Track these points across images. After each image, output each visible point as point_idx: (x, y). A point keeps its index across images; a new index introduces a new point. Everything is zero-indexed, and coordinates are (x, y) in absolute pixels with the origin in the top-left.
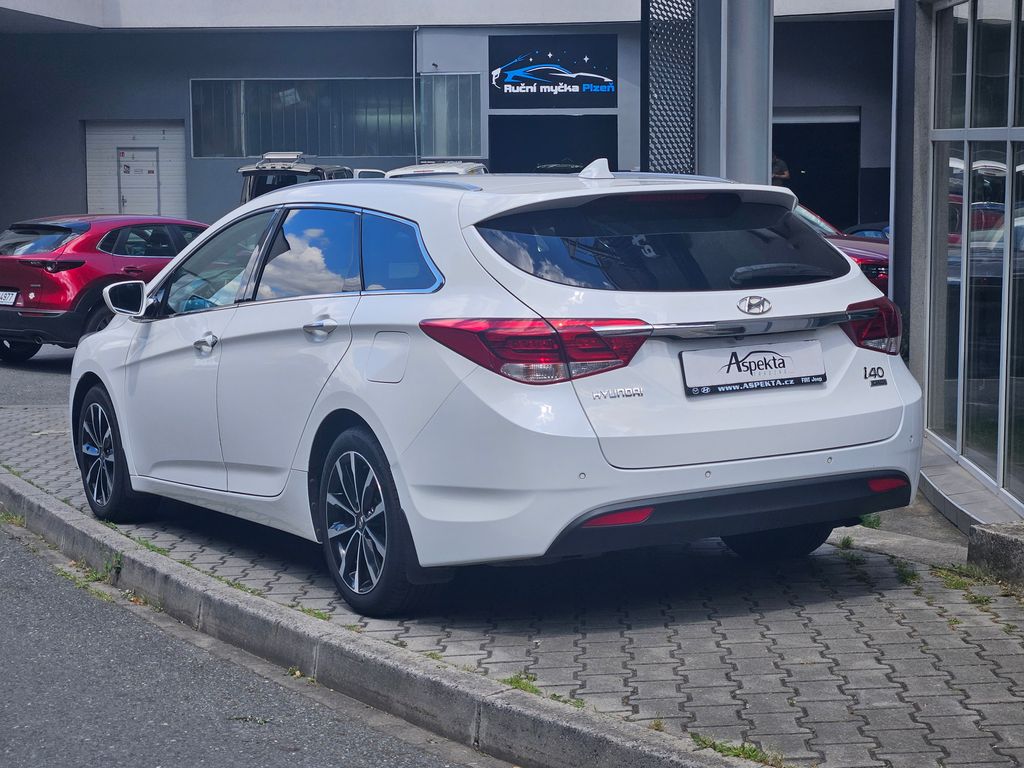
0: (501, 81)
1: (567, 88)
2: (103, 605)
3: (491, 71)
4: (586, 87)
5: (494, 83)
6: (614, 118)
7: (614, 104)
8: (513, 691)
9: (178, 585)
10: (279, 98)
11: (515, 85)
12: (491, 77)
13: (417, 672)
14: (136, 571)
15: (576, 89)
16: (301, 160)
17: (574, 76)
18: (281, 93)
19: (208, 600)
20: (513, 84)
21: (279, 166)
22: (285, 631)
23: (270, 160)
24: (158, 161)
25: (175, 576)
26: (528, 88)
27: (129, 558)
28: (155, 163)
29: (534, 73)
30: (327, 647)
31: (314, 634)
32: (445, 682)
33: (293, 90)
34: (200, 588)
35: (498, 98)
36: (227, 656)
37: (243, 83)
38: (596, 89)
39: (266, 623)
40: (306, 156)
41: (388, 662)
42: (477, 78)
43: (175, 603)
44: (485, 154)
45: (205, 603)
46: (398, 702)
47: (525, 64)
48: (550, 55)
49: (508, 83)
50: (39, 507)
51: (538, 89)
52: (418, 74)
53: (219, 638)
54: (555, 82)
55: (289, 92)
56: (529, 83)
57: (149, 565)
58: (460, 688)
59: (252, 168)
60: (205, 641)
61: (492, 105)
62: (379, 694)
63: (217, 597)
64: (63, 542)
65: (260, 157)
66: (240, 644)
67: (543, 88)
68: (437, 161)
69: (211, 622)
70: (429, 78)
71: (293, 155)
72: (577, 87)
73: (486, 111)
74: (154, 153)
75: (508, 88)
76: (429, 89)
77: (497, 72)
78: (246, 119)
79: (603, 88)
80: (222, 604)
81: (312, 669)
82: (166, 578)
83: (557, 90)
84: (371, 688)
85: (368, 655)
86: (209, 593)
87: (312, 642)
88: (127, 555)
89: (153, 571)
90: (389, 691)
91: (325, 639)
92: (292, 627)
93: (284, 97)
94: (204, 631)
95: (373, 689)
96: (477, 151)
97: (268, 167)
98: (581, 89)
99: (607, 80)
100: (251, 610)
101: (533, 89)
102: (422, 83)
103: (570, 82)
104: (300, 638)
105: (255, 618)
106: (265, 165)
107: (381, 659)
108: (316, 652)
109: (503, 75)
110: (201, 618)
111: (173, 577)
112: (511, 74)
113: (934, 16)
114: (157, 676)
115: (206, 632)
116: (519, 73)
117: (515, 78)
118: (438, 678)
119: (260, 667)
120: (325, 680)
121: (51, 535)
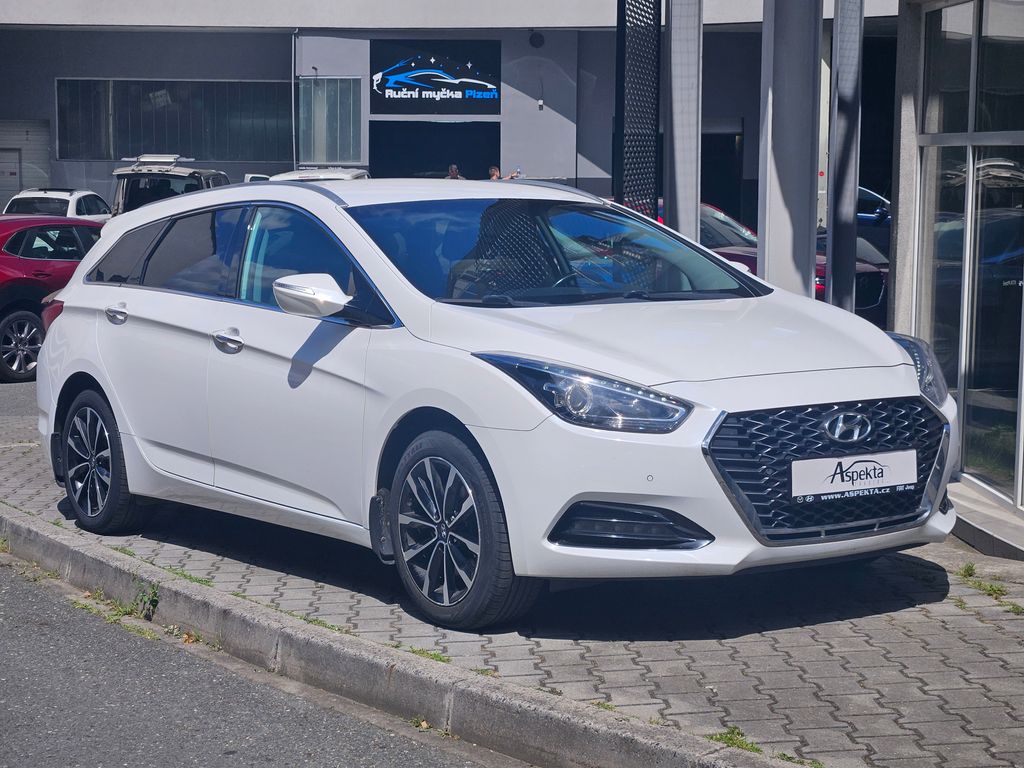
0: (383, 86)
1: (449, 94)
2: (148, 643)
3: (372, 74)
4: (469, 93)
5: (375, 88)
6: (497, 125)
7: (497, 111)
8: (729, 749)
9: (244, 621)
10: (149, 99)
11: (397, 90)
12: (372, 81)
13: (597, 726)
14: (181, 605)
15: (458, 95)
16: (178, 164)
17: (457, 81)
18: (151, 95)
19: (288, 639)
20: (394, 89)
21: (155, 169)
22: (403, 677)
23: (145, 163)
24: (20, 162)
25: (237, 611)
26: (409, 93)
27: (169, 590)
28: (18, 165)
29: (416, 79)
30: (463, 695)
31: (444, 680)
32: (639, 738)
33: (164, 92)
34: (275, 625)
35: (379, 103)
36: (327, 704)
37: (111, 84)
38: (480, 95)
39: (374, 666)
40: (184, 159)
41: (554, 713)
42: (357, 82)
43: (239, 641)
44: (365, 160)
45: (284, 642)
46: (572, 760)
47: (407, 69)
48: (433, 60)
49: (389, 88)
50: (30, 531)
51: (420, 94)
52: (296, 78)
53: (305, 682)
54: (437, 87)
55: (159, 93)
56: (411, 88)
57: (199, 598)
58: (663, 746)
59: (127, 170)
60: (291, 687)
61: (373, 111)
62: (543, 750)
63: (301, 636)
64: (68, 569)
65: (135, 159)
66: (338, 690)
67: (426, 94)
68: (320, 167)
69: (294, 664)
70: (307, 81)
71: (170, 158)
72: (460, 93)
73: (367, 116)
74: (17, 154)
75: (390, 93)
76: (308, 92)
77: (378, 77)
78: (114, 119)
79: (486, 95)
80: (308, 643)
81: (444, 720)
82: (225, 613)
83: (439, 96)
84: (532, 743)
85: (525, 705)
86: (289, 631)
87: (442, 690)
88: (166, 586)
89: (206, 605)
90: (556, 747)
91: (461, 686)
92: (411, 672)
93: (155, 98)
94: (282, 673)
95: (537, 745)
96: (358, 157)
97: (144, 170)
98: (464, 95)
99: (490, 86)
100: (351, 652)
101: (415, 94)
102: (301, 86)
103: (452, 87)
104: (422, 684)
105: (357, 660)
106: (140, 168)
107: (543, 710)
108: (449, 700)
109: (384, 81)
110: (279, 659)
111: (234, 612)
112: (392, 79)
113: (924, 17)
114: (260, 729)
115: (286, 675)
116: (401, 77)
117: (396, 83)
118: (629, 734)
119: (374, 718)
120: (463, 733)
121: (50, 562)
